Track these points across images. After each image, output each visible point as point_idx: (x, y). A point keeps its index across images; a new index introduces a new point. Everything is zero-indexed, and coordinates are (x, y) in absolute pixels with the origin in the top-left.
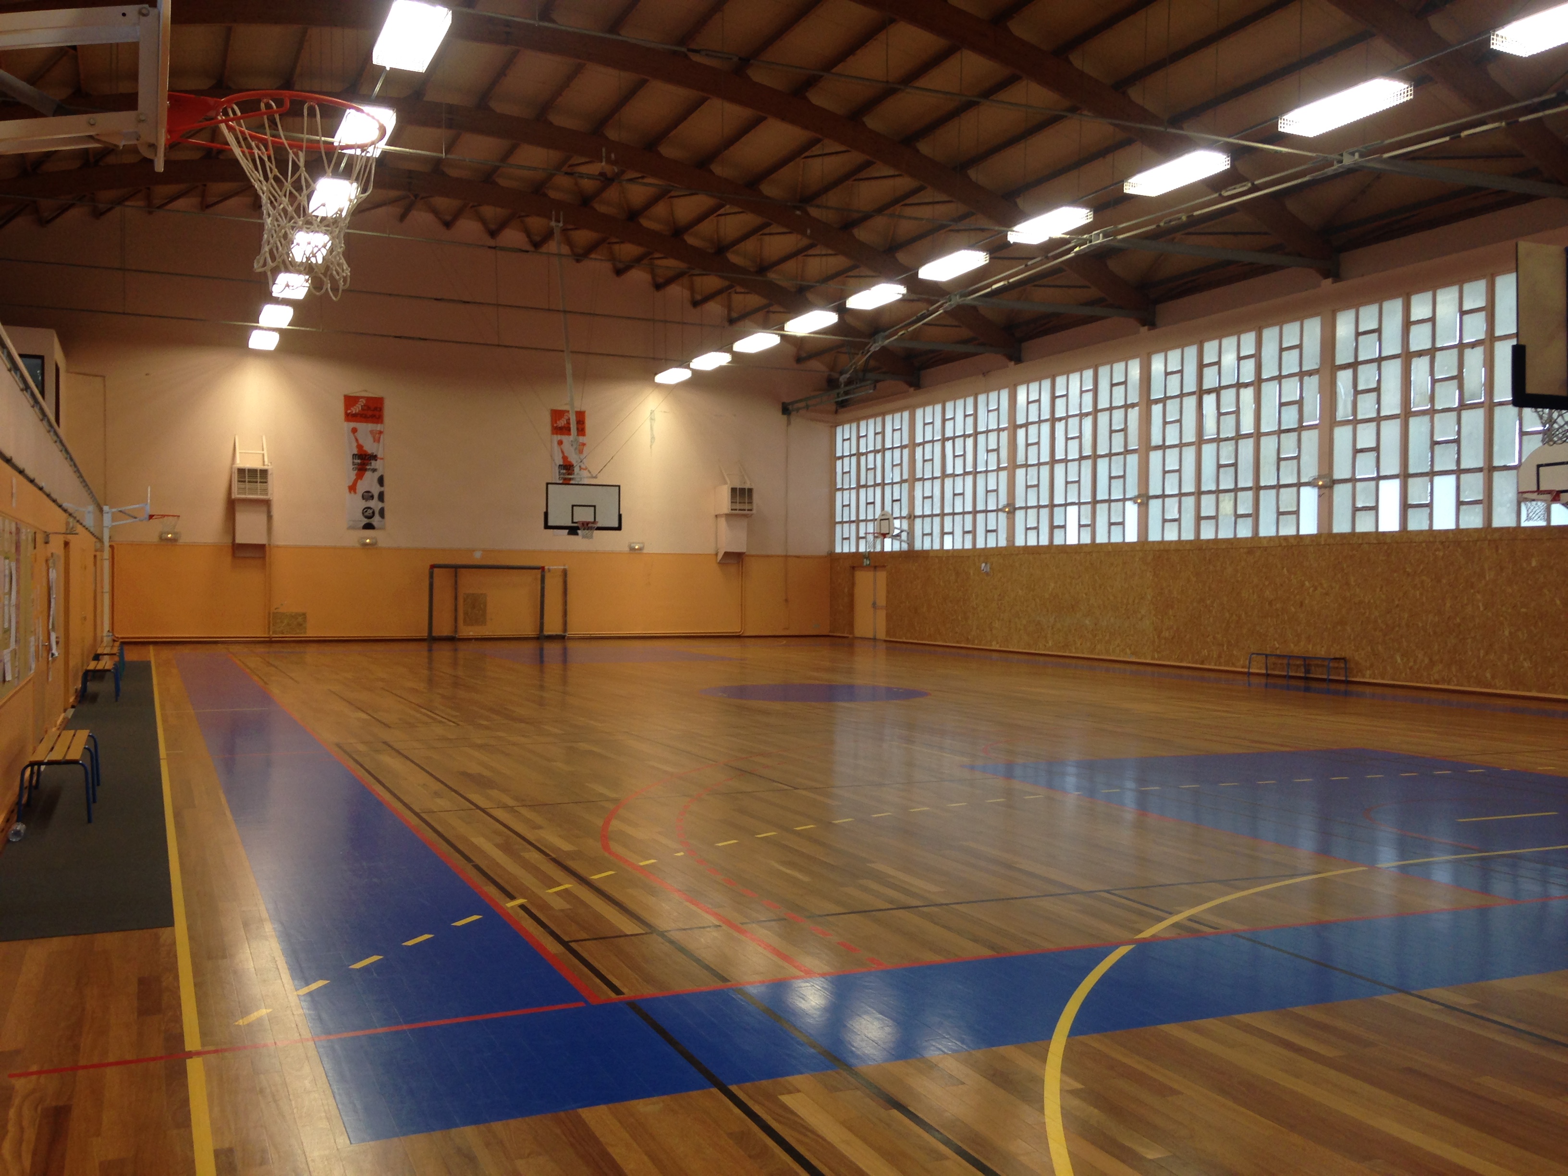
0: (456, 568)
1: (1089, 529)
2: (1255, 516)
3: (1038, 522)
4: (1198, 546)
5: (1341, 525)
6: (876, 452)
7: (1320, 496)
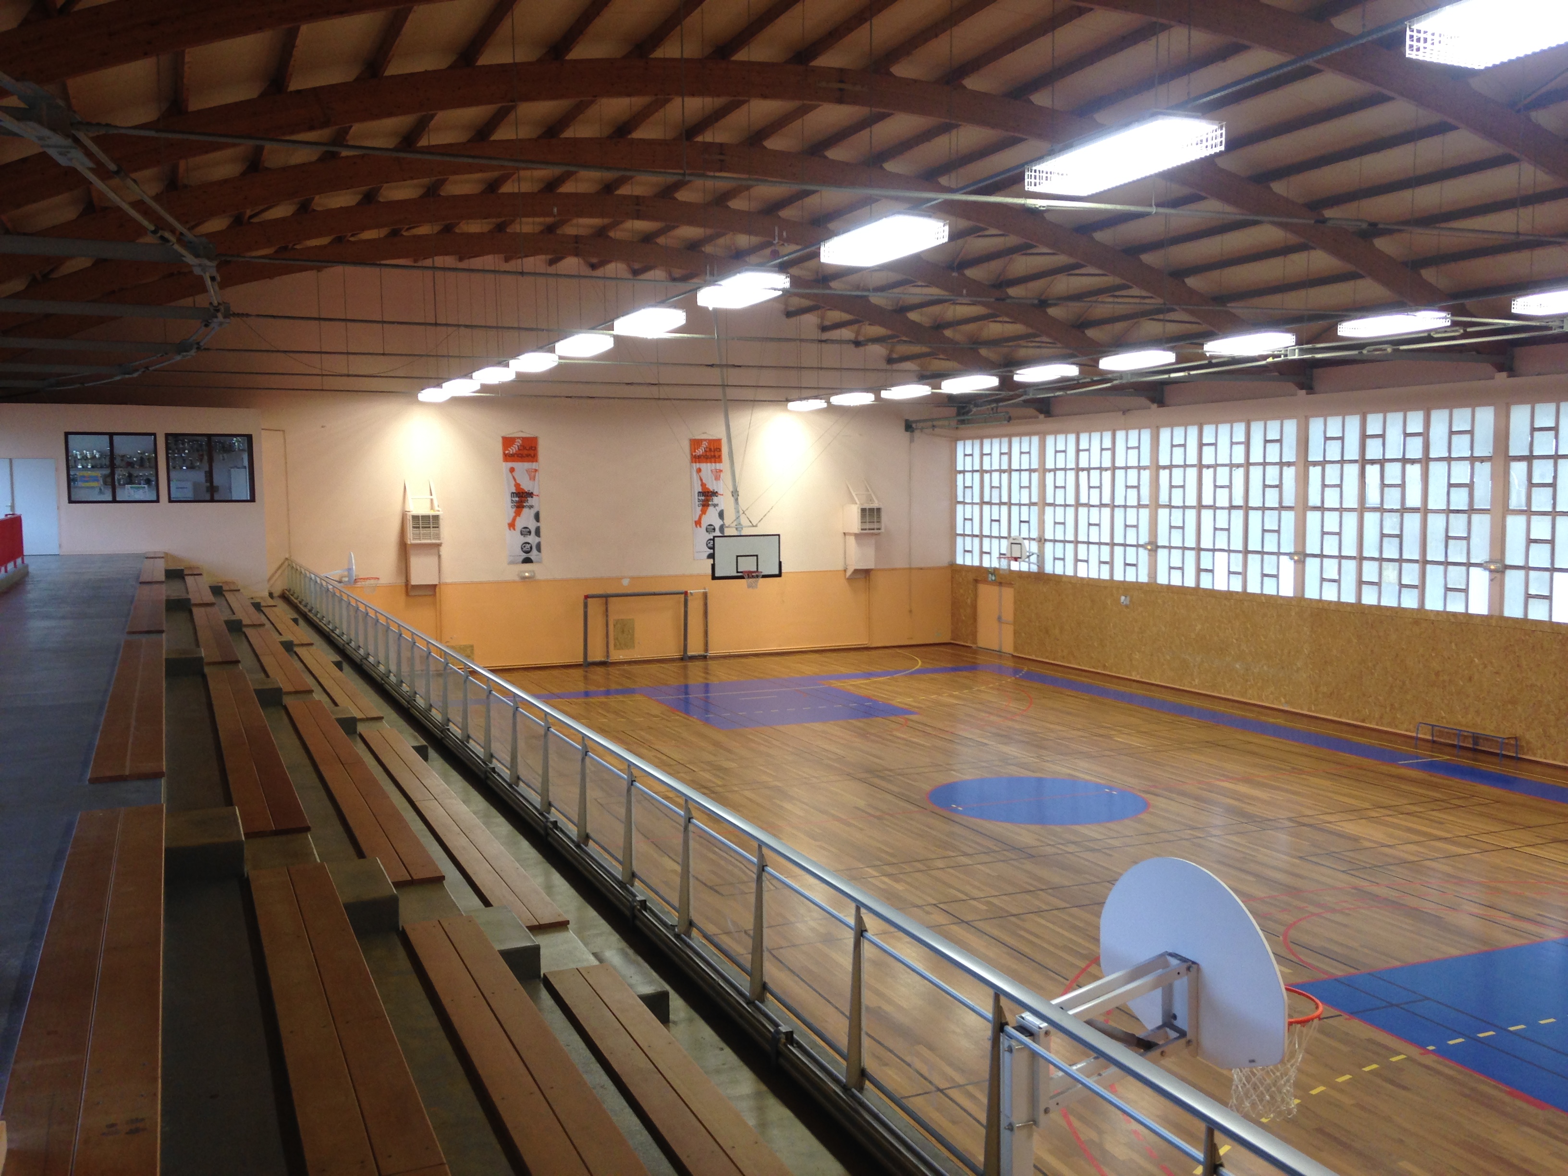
0: (606, 597)
1: (1240, 577)
2: (1421, 587)
3: (1183, 563)
4: (1359, 610)
5: (1513, 609)
6: (1001, 471)
7: (1492, 580)
